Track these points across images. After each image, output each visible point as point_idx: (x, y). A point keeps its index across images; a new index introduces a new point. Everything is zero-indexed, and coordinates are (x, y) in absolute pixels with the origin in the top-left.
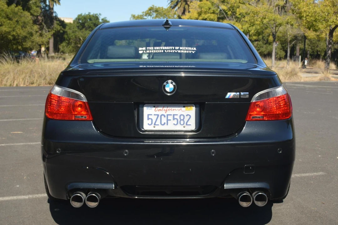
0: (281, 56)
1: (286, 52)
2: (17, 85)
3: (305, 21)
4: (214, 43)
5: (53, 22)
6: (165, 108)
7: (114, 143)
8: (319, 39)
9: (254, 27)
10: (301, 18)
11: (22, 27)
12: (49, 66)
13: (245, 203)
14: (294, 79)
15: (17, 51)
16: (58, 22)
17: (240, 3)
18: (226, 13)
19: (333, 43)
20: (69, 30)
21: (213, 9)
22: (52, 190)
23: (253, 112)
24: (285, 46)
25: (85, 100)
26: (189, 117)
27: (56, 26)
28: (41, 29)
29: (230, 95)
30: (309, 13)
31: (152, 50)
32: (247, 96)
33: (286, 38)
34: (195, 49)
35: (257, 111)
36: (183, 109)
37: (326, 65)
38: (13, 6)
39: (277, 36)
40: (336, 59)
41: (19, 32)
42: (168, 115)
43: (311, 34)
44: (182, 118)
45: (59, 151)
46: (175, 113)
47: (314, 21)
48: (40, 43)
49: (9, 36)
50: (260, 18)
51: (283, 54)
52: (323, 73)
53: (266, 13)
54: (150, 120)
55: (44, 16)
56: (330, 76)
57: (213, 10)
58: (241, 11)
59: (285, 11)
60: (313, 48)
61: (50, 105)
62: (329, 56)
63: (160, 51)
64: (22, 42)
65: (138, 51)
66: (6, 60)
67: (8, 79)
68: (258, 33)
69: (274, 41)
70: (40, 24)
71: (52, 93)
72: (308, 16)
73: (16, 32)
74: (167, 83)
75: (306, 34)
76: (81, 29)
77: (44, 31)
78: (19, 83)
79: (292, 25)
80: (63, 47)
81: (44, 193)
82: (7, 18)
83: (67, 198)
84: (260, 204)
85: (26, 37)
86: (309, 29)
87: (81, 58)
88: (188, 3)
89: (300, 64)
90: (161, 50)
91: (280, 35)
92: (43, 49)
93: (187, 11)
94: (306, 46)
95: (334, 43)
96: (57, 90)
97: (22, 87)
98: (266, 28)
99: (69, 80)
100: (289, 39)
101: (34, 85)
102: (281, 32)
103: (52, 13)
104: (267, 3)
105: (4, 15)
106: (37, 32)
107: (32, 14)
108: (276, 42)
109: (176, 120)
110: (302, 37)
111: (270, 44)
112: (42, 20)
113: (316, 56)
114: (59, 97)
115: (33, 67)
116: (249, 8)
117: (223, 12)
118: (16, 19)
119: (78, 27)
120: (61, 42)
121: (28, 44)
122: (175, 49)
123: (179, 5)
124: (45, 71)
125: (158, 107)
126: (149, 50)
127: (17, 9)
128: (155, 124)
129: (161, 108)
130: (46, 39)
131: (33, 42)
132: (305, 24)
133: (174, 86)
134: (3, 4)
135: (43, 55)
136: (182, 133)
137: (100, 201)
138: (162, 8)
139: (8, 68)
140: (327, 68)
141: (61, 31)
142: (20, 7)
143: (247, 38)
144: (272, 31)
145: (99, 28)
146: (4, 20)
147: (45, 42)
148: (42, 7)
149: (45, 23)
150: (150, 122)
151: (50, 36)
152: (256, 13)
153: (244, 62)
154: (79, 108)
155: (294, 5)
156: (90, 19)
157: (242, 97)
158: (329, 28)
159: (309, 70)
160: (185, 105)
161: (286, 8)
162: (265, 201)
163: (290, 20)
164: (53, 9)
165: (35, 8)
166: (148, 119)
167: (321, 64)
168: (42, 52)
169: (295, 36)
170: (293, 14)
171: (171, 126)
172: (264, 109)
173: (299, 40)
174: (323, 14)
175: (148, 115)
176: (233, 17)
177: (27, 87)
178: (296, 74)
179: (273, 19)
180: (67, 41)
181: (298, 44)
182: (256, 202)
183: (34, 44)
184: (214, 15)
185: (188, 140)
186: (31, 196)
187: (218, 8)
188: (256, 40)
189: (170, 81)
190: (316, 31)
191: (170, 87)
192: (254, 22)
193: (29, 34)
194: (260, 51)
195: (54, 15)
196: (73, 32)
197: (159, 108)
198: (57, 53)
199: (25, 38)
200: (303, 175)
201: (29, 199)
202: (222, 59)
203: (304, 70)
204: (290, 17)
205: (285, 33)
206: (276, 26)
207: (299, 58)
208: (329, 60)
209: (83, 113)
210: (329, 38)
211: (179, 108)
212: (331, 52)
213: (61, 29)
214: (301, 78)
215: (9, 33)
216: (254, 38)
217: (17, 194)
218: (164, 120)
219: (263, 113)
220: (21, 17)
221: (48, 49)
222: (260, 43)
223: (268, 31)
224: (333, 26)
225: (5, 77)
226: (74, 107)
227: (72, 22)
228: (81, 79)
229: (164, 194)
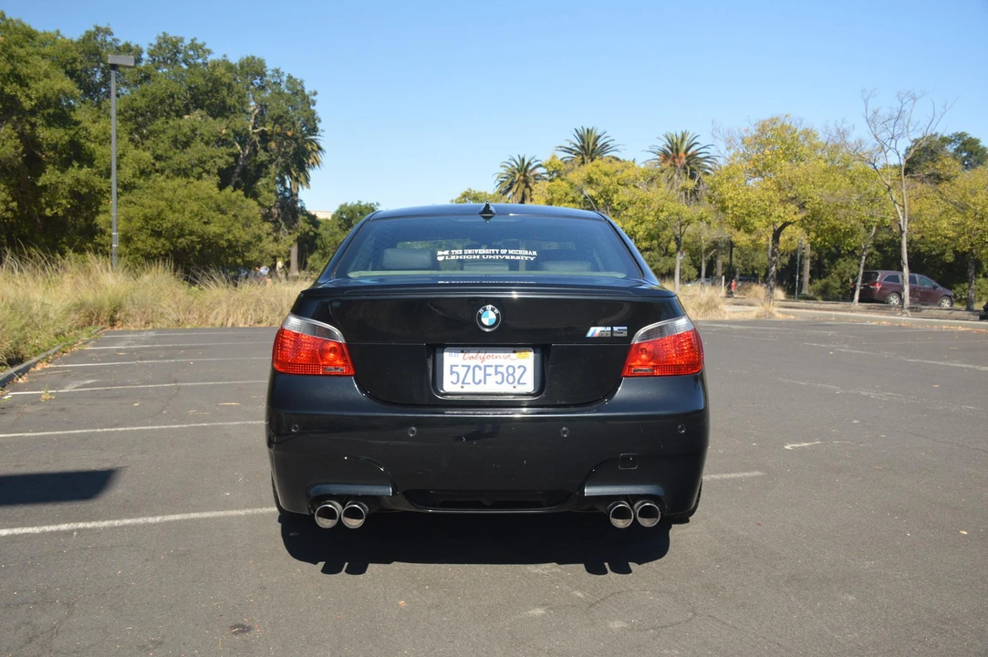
0: (691, 277)
1: (699, 270)
2: (233, 325)
3: (731, 215)
4: (571, 246)
5: (297, 217)
6: (482, 355)
7: (392, 415)
8: (756, 248)
9: (643, 226)
10: (724, 209)
11: (243, 226)
12: (289, 292)
13: (620, 520)
14: (713, 316)
15: (235, 267)
16: (306, 218)
17: (619, 184)
18: (596, 202)
19: (779, 255)
20: (325, 232)
21: (572, 194)
22: (285, 499)
23: (635, 361)
24: (698, 259)
25: (342, 340)
26: (522, 369)
27: (302, 224)
28: (277, 230)
29: (595, 331)
30: (739, 202)
31: (459, 255)
32: (625, 334)
33: (699, 244)
34: (535, 253)
35: (641, 360)
36: (513, 356)
37: (768, 291)
38: (229, 190)
39: (682, 242)
40: (785, 283)
41: (238, 235)
42: (485, 367)
43: (742, 239)
44: (511, 370)
45: (295, 428)
46: (498, 362)
47: (747, 215)
48: (275, 253)
49: (221, 242)
50: (653, 210)
51: (694, 272)
52: (763, 305)
53: (663, 201)
54: (455, 375)
55: (282, 208)
56: (775, 310)
57: (573, 197)
58: (621, 199)
59: (697, 199)
60: (745, 262)
61: (281, 350)
62: (772, 276)
63: (474, 257)
64: (243, 251)
65: (436, 256)
66: (215, 281)
67: (218, 314)
68: (651, 236)
69: (678, 249)
70: (276, 222)
71: (286, 327)
72: (736, 206)
73: (234, 234)
74: (485, 310)
75: (734, 239)
76: (344, 230)
77: (281, 232)
78: (236, 321)
79: (709, 223)
80: (314, 260)
81: (272, 506)
82: (219, 210)
83: (310, 512)
84: (647, 523)
85: (250, 243)
86: (739, 230)
87: (336, 269)
88: (530, 184)
89: (723, 291)
90: (475, 254)
91: (689, 240)
92: (280, 264)
93: (529, 199)
94: (734, 259)
95: (782, 255)
96: (294, 323)
97: (241, 328)
98: (664, 229)
99: (315, 305)
100: (704, 247)
101: (263, 325)
102: (689, 236)
103: (296, 202)
104: (665, 185)
105: (213, 205)
106: (268, 234)
107: (260, 204)
108: (682, 253)
109: (500, 375)
110: (727, 244)
111: (671, 255)
112: (279, 214)
113: (750, 277)
114: (297, 335)
115: (261, 293)
116: (634, 193)
117: (589, 199)
118: (233, 213)
119: (340, 226)
120: (311, 252)
121: (253, 255)
122: (500, 254)
123: (514, 189)
124: (281, 300)
125: (469, 352)
126: (455, 255)
127: (234, 195)
128: (463, 383)
129: (474, 355)
130: (286, 246)
131: (261, 252)
132: (730, 220)
133: (497, 315)
134: (211, 186)
135: (279, 275)
136: (511, 398)
137: (368, 516)
138: (486, 193)
139: (218, 296)
140: (770, 297)
141: (311, 233)
142: (240, 192)
143: (631, 243)
144: (674, 233)
145: (369, 219)
146: (213, 214)
147: (283, 253)
148: (279, 192)
149: (283, 219)
150: (454, 378)
151: (292, 242)
152: (647, 202)
153: (621, 276)
154: (332, 355)
155: (711, 189)
156: (361, 213)
157: (615, 335)
158: (771, 228)
159: (738, 301)
160: (515, 349)
161: (699, 195)
162: (657, 517)
163: (705, 214)
164: (297, 195)
165: (266, 193)
166: (452, 373)
167: (759, 289)
168: (277, 269)
169: (714, 242)
170: (711, 203)
171: (492, 386)
172: (653, 357)
173: (721, 248)
174: (762, 204)
175: (452, 366)
176: (606, 209)
177: (250, 328)
178: (715, 307)
179: (675, 211)
180: (320, 251)
181: (720, 256)
182: (640, 520)
183: (264, 254)
184: (574, 205)
185: (525, 410)
186: (249, 511)
187: (582, 193)
188: (647, 250)
189: (489, 307)
190: (749, 231)
191: (489, 317)
192: (643, 217)
193: (255, 238)
194: (654, 267)
195: (299, 205)
196: (331, 235)
197: (471, 355)
198: (303, 272)
199: (248, 245)
200: (725, 476)
201: (246, 515)
202: (582, 270)
203: (729, 300)
204: (704, 209)
205: (698, 235)
206: (681, 225)
207: (721, 279)
208: (772, 283)
209: (338, 362)
210: (773, 245)
211: (506, 355)
212: (777, 270)
213: (311, 230)
214: (725, 313)
215: (221, 236)
216: (645, 244)
217: (225, 508)
218: (479, 375)
219: (652, 363)
220: (242, 208)
221: (288, 264)
222: (655, 254)
223: (668, 232)
224: (779, 225)
225: (213, 310)
226: (323, 352)
227: (330, 218)
228: (336, 304)
229: (479, 505)
